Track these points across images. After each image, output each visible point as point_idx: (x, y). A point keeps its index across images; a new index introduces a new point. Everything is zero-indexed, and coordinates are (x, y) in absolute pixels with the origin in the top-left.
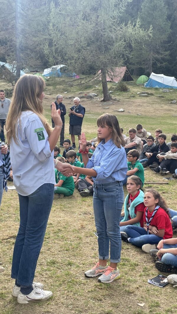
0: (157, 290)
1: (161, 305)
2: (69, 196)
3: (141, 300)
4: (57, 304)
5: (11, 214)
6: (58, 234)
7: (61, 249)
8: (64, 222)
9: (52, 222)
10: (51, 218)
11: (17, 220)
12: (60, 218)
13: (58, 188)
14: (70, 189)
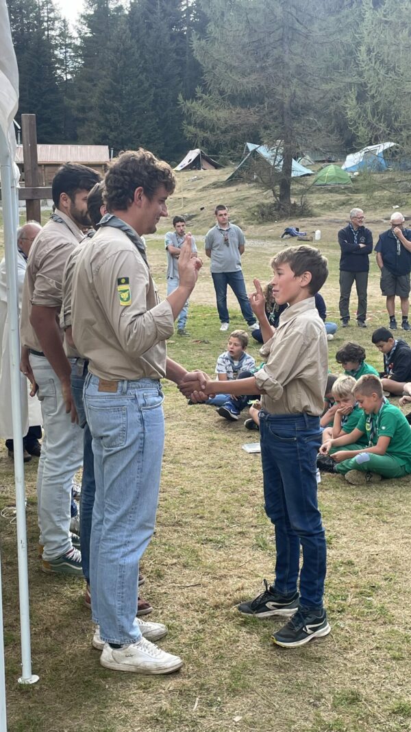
2: (400, 477)
5: (247, 527)
6: (369, 599)
7: (378, 654)
8: (387, 560)
9: (353, 558)
10: (351, 545)
11: (260, 546)
12: (375, 546)
13: (369, 455)
14: (402, 458)
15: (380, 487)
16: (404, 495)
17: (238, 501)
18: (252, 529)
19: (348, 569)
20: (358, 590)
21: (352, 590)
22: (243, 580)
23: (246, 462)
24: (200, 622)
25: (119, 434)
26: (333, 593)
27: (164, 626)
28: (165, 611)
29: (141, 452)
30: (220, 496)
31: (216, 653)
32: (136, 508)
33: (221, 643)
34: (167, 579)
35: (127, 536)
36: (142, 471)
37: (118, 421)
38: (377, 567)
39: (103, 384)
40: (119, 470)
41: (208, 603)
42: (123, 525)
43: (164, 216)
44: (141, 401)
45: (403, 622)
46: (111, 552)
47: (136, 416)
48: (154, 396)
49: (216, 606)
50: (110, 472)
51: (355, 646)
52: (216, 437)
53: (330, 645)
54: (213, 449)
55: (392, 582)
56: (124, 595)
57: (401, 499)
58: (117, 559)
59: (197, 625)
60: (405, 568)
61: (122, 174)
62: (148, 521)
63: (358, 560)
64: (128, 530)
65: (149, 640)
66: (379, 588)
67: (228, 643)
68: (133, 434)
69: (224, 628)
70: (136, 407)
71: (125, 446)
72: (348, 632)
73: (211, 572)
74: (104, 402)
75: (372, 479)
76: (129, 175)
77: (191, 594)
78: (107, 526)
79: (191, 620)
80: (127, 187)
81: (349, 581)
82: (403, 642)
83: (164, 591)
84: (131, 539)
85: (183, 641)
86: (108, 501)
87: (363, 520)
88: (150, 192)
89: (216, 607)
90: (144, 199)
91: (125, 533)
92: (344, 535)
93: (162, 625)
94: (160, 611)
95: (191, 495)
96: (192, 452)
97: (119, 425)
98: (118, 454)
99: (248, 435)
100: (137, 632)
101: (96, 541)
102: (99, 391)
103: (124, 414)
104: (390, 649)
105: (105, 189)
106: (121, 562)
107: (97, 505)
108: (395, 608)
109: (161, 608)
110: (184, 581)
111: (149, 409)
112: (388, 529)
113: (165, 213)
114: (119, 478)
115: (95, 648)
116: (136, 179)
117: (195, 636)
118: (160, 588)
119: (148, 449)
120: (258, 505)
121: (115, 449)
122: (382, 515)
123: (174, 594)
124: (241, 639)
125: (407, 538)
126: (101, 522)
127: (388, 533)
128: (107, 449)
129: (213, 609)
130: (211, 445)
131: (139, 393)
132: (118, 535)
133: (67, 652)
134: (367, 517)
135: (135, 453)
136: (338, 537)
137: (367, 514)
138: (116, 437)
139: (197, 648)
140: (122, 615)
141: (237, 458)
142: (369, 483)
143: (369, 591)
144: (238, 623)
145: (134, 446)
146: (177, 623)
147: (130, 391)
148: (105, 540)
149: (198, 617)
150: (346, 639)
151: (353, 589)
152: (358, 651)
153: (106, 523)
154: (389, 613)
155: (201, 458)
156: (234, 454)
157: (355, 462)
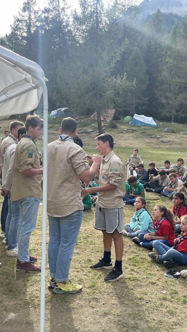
0: (173, 281)
1: (179, 292)
3: (163, 289)
4: (100, 293)
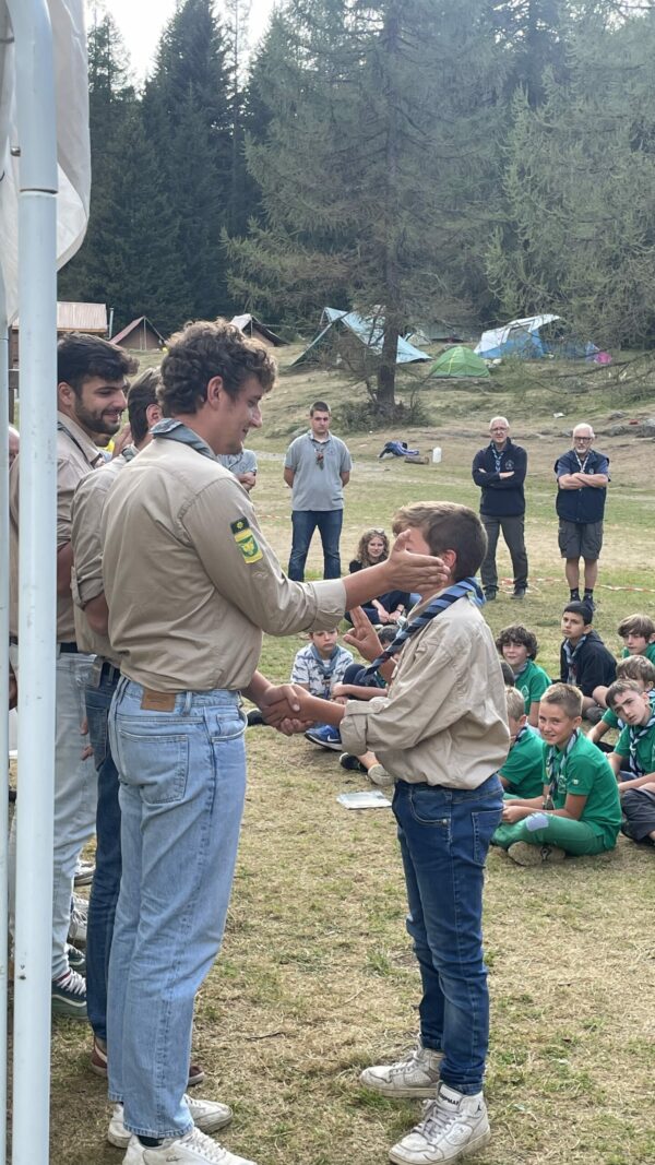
2: (596, 854)
5: (353, 935)
6: (561, 1061)
7: (585, 1158)
8: (587, 995)
9: (529, 991)
10: (525, 967)
11: (377, 969)
12: (565, 970)
13: (550, 819)
14: (601, 826)
15: (565, 871)
16: (604, 883)
17: (334, 890)
18: (361, 939)
19: (524, 1009)
20: (543, 1046)
21: (532, 1046)
22: (353, 1028)
23: (345, 824)
24: (285, 1100)
25: (174, 779)
26: (503, 1050)
27: (227, 1107)
28: (226, 1080)
29: (210, 811)
30: (307, 882)
31: (317, 1156)
32: (194, 905)
33: (322, 1137)
34: (226, 1023)
35: (177, 953)
36: (208, 844)
37: (173, 759)
38: (571, 1005)
39: (149, 697)
40: (171, 841)
41: (296, 1066)
42: (171, 933)
43: (255, 426)
44: (213, 727)
45: (621, 1102)
46: (149, 980)
47: (203, 752)
48: (232, 719)
49: (310, 1072)
50: (154, 844)
51: (545, 1143)
52: (293, 782)
53: (503, 1142)
54: (289, 801)
55: (598, 1032)
56: (168, 1053)
57: (600, 891)
58: (159, 991)
59: (280, 1105)
60: (615, 1008)
61: (189, 356)
62: (211, 928)
63: (538, 994)
64: (179, 943)
65: (206, 1133)
66: (578, 1042)
67: (334, 1138)
68: (196, 783)
69: (326, 1110)
70: (204, 738)
71: (183, 801)
72: (532, 1119)
73: (299, 1013)
74: (151, 728)
75: (551, 855)
76: (200, 358)
77: (267, 1050)
78: (144, 935)
79: (269, 1095)
80: (196, 378)
81: (526, 1031)
82: (624, 1137)
83: (222, 1045)
84: (183, 957)
85: (259, 1133)
86: (149, 893)
87: (541, 925)
88: (233, 387)
89: (312, 1074)
90: (223, 396)
91: (175, 948)
92: (513, 950)
93: (223, 1106)
94: (218, 1081)
95: (258, 879)
96: (254, 806)
97: (175, 765)
98: (169, 814)
99: (346, 778)
100: (185, 1118)
101: (120, 960)
102: (142, 708)
103: (183, 748)
104: (604, 1149)
105: (161, 381)
106: (166, 997)
107: (125, 898)
108: (605, 1078)
109: (219, 1075)
110: (255, 1028)
111: (225, 740)
112: (583, 941)
113: (257, 422)
114: (170, 855)
115: (110, 1145)
116: (211, 364)
117: (278, 1124)
118: (215, 1040)
119: (220, 808)
120: (368, 898)
121: (165, 806)
122: (572, 919)
123: (240, 1050)
124: (356, 1130)
125: (615, 957)
126: (134, 926)
127: (583, 948)
128: (149, 805)
129: (307, 1078)
130: (285, 795)
131: (210, 714)
132: (162, 950)
133: (65, 1153)
134: (548, 920)
135: (199, 812)
136: (503, 955)
137: (548, 916)
138: (167, 783)
139: (284, 1145)
140: (164, 1087)
141: (329, 816)
142: (546, 863)
143: (561, 1048)
144: (349, 1102)
145: (198, 800)
146: (247, 1101)
147: (195, 710)
148: (140, 958)
149: (281, 1091)
150: (531, 1132)
151: (535, 1045)
152: (551, 1153)
153: (143, 931)
154: (597, 1087)
155: (270, 816)
156: (323, 810)
157: (525, 828)
